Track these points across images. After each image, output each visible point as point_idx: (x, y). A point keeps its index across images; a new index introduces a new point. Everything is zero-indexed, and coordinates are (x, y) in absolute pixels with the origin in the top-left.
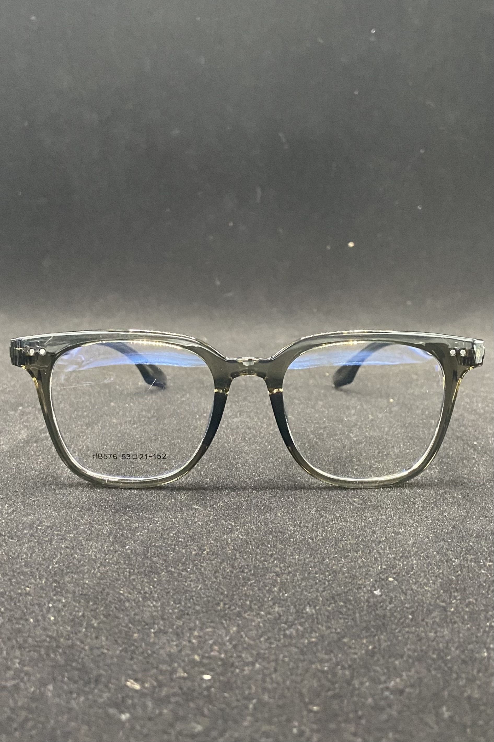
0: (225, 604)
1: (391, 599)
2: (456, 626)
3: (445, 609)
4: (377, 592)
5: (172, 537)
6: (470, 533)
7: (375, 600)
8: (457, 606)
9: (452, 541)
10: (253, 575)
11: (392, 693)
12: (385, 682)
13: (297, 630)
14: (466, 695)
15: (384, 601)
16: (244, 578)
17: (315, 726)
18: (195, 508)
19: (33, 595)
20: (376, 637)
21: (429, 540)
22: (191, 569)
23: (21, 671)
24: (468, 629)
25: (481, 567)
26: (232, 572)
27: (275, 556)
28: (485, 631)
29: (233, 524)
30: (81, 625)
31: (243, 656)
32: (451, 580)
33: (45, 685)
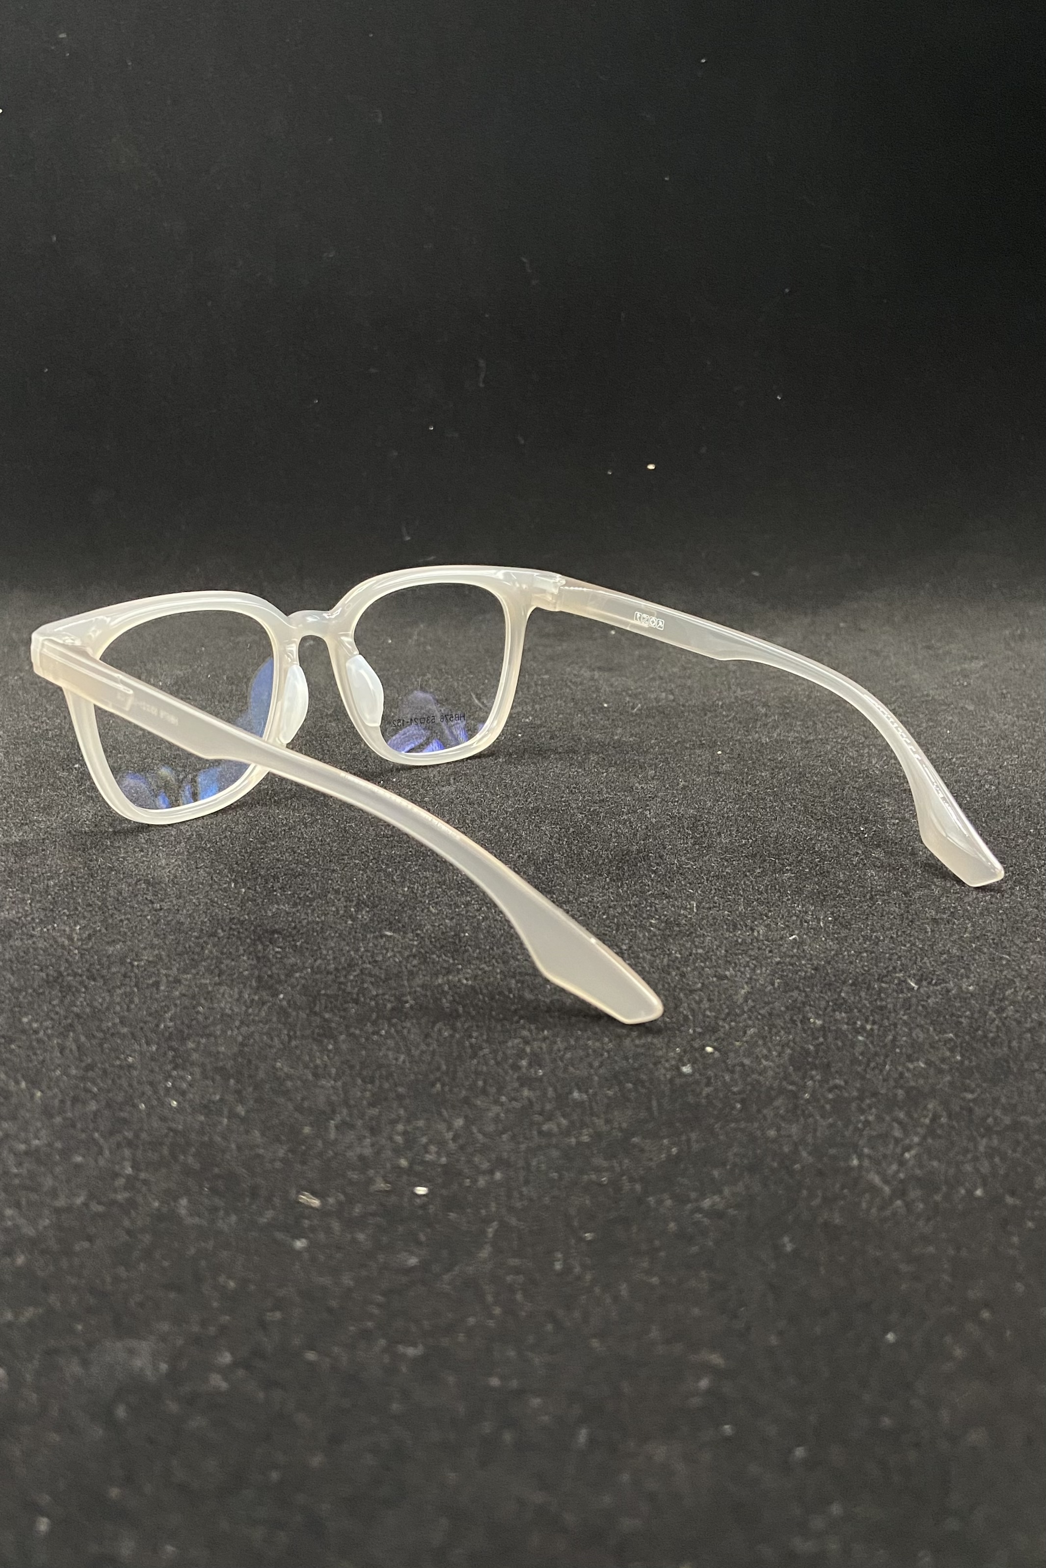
0: (443, 1085)
1: (709, 1079)
2: (811, 1120)
3: (795, 1096)
4: (686, 1069)
5: (352, 981)
6: (842, 978)
7: (683, 1080)
8: (814, 1091)
9: (812, 990)
10: (487, 1041)
11: (705, 1216)
12: (697, 1200)
13: (559, 1125)
14: (820, 1220)
15: (697, 1082)
16: (471, 1046)
17: (588, 1261)
18: (386, 936)
19: (139, 1067)
20: (684, 1138)
21: (774, 989)
22: (386, 1032)
23: (136, 1178)
24: (831, 1126)
25: (857, 1032)
26: (452, 1036)
27: (522, 1012)
28: (856, 1129)
29: (451, 961)
30: (220, 1113)
31: (476, 1159)
32: (808, 1052)
33: (176, 1199)
